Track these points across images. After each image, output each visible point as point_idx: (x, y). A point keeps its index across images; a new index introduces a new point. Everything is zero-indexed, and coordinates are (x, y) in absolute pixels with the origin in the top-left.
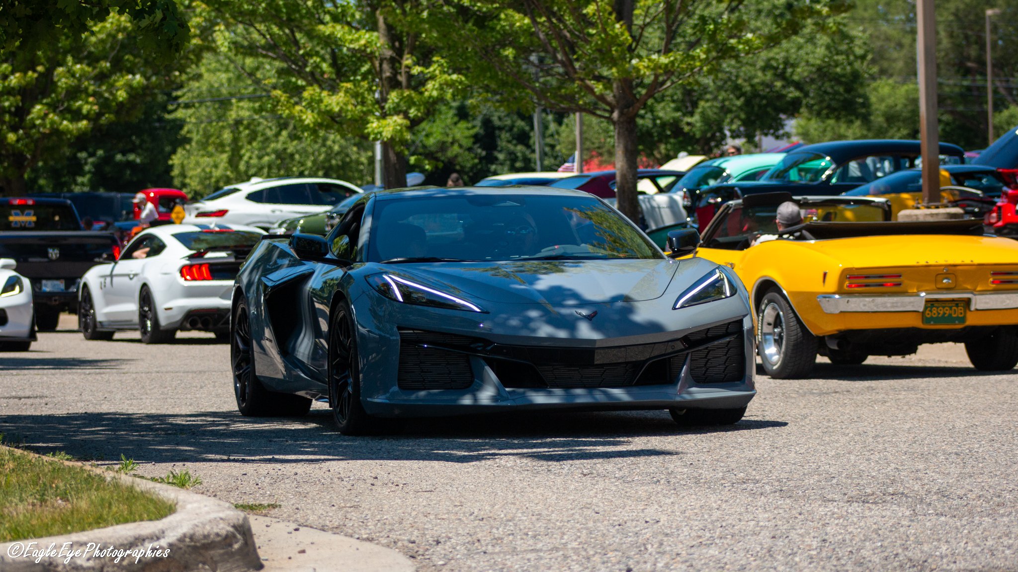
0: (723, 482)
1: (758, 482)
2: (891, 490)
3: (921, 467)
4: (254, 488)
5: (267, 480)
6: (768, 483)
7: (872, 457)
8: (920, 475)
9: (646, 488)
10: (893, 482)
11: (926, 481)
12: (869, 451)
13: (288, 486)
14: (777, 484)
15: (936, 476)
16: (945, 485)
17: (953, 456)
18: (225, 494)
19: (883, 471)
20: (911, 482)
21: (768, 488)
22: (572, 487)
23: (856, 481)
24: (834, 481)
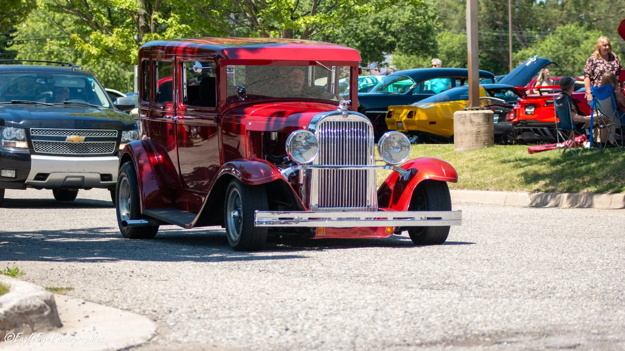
1: (366, 276)
2: (447, 282)
3: (466, 267)
4: (58, 278)
5: (66, 272)
6: (372, 277)
7: (436, 261)
8: (465, 272)
9: (298, 279)
10: (449, 277)
11: (469, 276)
12: (434, 258)
13: (78, 276)
14: (378, 277)
15: (475, 273)
16: (480, 279)
17: (486, 261)
18: (40, 281)
19: (443, 270)
20: (460, 277)
21: (373, 280)
22: (253, 278)
23: (427, 276)
24: (413, 276)
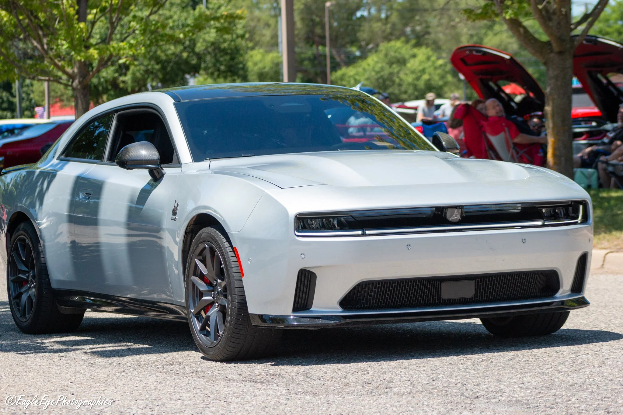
0: (156, 364)
14: (193, 365)
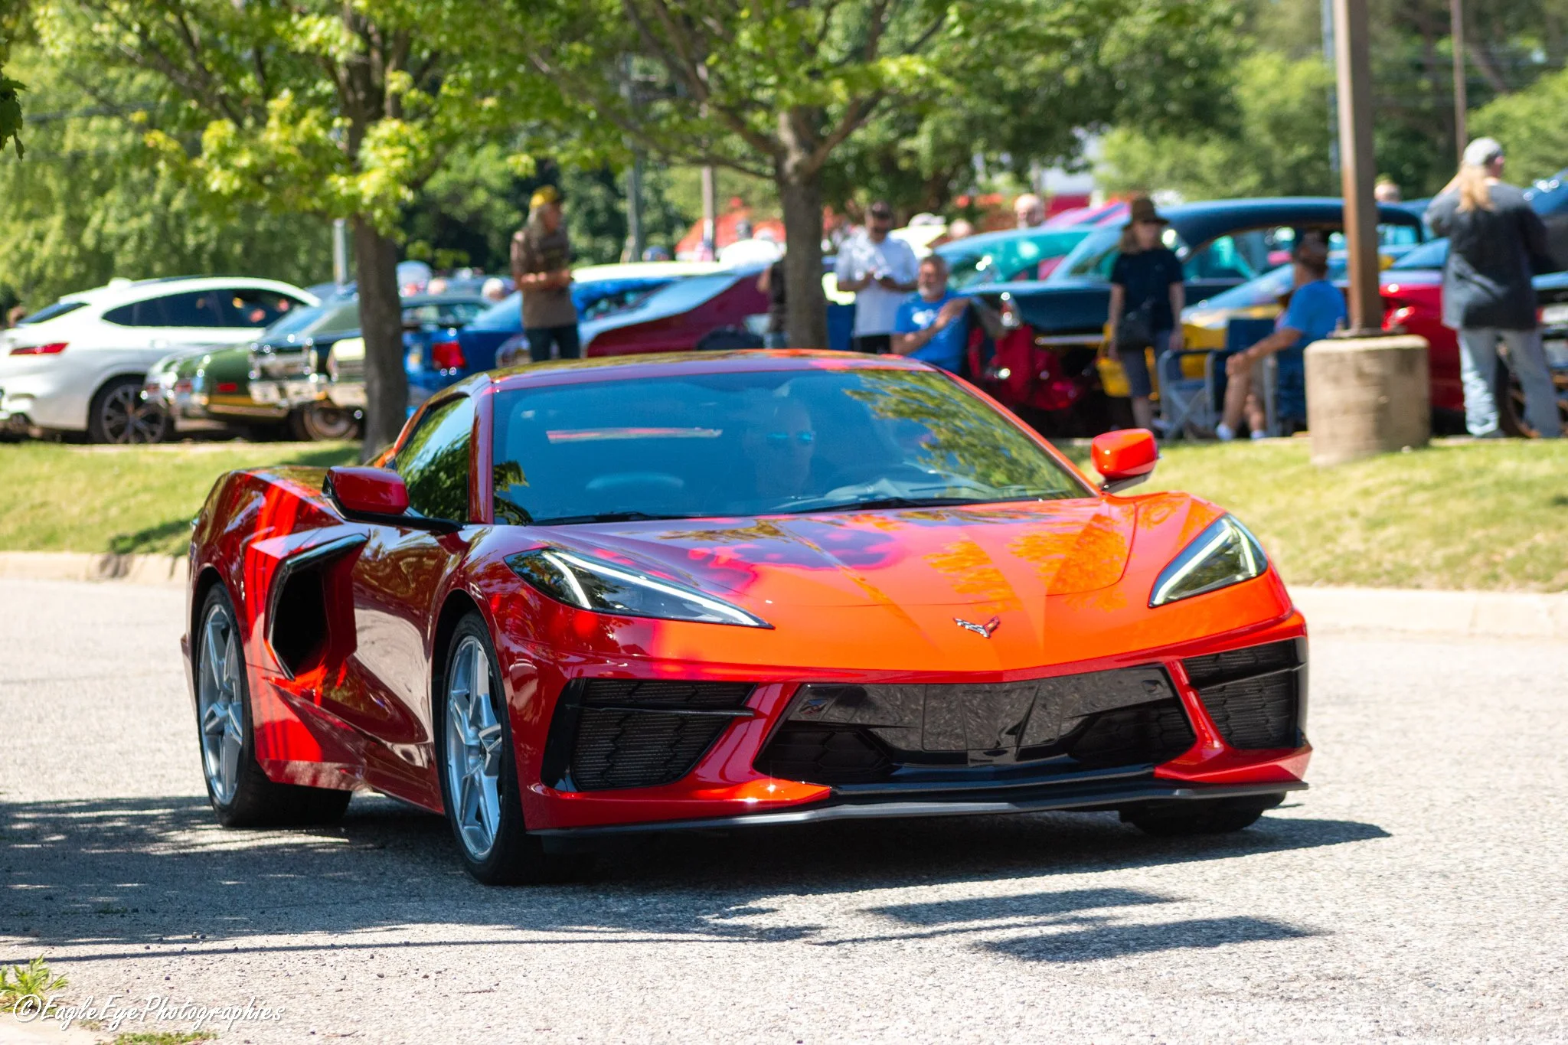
3: (1380, 910)
7: (1289, 882)
8: (1380, 929)
11: (1392, 946)
12: (1279, 868)
15: (1411, 932)
16: (1428, 955)
17: (1439, 881)
20: (1365, 946)
